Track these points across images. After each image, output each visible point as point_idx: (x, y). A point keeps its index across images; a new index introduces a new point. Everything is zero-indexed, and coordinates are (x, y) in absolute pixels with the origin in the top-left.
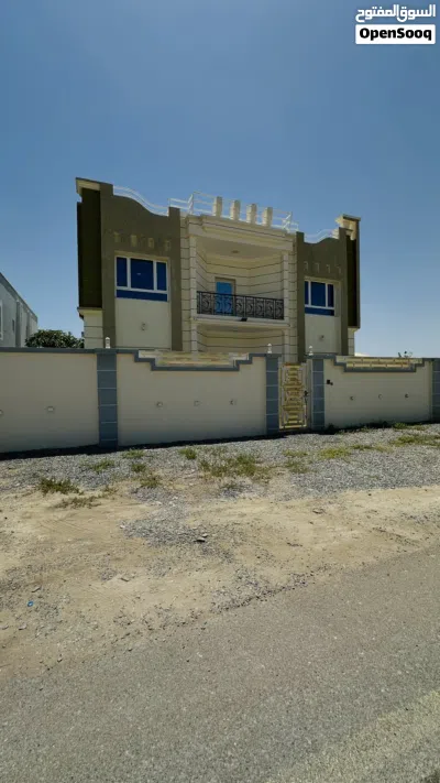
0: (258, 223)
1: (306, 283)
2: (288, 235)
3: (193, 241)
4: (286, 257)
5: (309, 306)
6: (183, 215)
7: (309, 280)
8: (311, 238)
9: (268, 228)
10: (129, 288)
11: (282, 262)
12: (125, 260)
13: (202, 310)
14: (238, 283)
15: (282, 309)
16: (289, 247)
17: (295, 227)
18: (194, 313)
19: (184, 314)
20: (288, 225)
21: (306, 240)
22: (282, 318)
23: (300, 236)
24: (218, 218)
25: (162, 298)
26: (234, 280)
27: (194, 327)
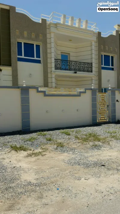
0: (81, 27)
1: (102, 55)
2: (94, 33)
3: (52, 35)
4: (93, 43)
5: (103, 66)
6: (48, 22)
7: (103, 54)
8: (104, 35)
9: (86, 30)
10: (23, 57)
11: (91, 46)
12: (21, 43)
13: (56, 68)
14: (71, 55)
15: (92, 68)
16: (95, 39)
17: (97, 29)
18: (53, 69)
19: (49, 70)
20: (94, 28)
21: (102, 36)
22: (92, 72)
23: (99, 33)
24: (64, 24)
25: (39, 62)
26: (69, 54)
27: (53, 76)
